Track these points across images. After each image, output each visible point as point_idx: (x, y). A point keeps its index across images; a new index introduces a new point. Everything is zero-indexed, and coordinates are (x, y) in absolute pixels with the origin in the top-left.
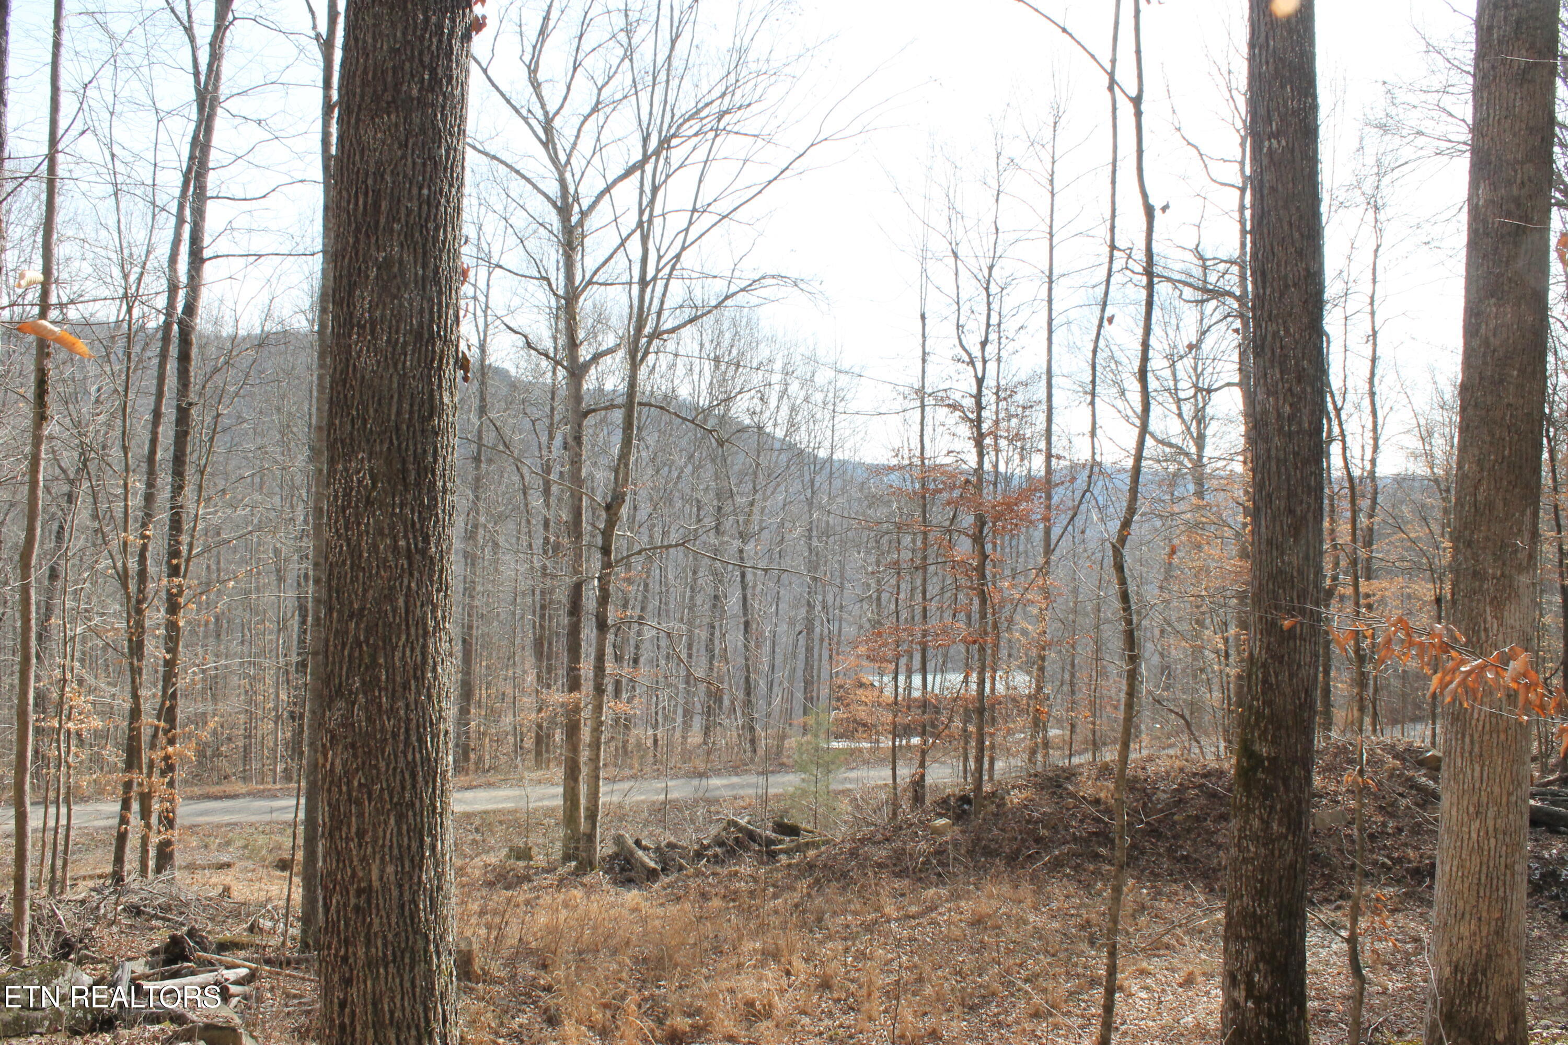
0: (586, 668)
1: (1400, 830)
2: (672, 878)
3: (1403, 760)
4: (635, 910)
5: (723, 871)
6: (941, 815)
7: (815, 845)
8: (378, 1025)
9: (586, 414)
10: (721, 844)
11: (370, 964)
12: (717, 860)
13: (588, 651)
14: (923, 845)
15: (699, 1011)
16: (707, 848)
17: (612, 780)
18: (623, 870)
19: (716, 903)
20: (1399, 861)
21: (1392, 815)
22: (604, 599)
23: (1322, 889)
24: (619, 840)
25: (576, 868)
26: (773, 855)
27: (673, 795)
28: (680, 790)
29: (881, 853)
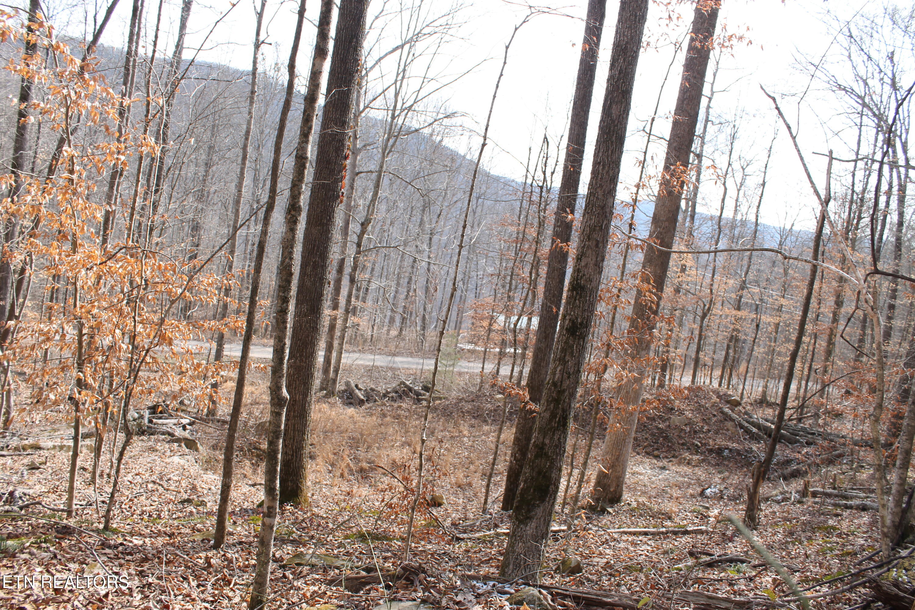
0: (342, 301)
1: (709, 431)
2: (371, 405)
3: (721, 399)
4: (351, 417)
5: (396, 405)
6: (500, 393)
7: (440, 399)
8: (294, 430)
9: (358, 174)
10: (396, 392)
11: (294, 417)
12: (393, 399)
13: (344, 292)
14: (489, 406)
15: (373, 462)
16: (390, 393)
17: (347, 351)
18: (348, 398)
19: (388, 419)
20: (705, 444)
21: (708, 424)
22: (355, 269)
23: (666, 452)
24: (348, 384)
25: (326, 394)
26: (419, 400)
27: (377, 363)
28: (381, 361)
29: (468, 407)
